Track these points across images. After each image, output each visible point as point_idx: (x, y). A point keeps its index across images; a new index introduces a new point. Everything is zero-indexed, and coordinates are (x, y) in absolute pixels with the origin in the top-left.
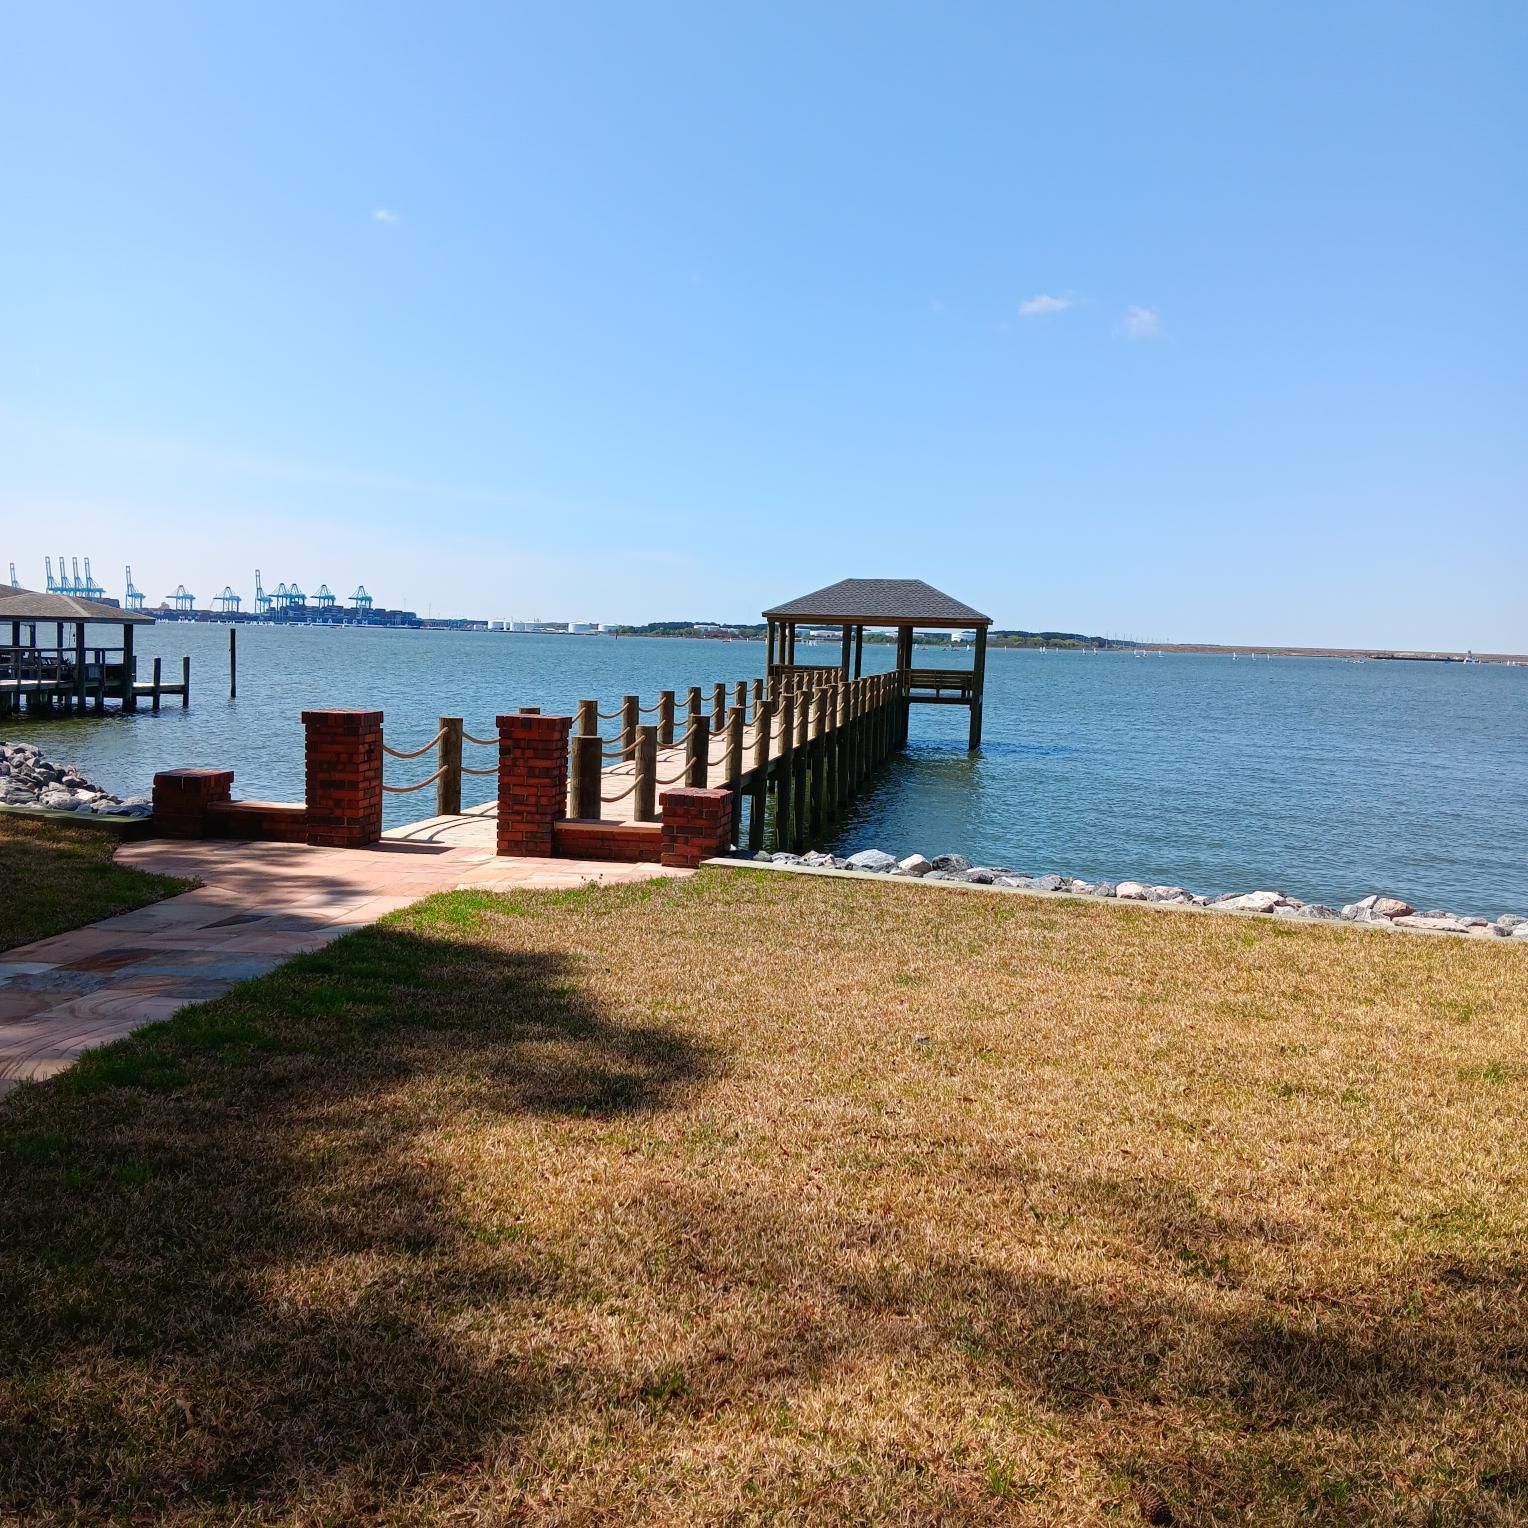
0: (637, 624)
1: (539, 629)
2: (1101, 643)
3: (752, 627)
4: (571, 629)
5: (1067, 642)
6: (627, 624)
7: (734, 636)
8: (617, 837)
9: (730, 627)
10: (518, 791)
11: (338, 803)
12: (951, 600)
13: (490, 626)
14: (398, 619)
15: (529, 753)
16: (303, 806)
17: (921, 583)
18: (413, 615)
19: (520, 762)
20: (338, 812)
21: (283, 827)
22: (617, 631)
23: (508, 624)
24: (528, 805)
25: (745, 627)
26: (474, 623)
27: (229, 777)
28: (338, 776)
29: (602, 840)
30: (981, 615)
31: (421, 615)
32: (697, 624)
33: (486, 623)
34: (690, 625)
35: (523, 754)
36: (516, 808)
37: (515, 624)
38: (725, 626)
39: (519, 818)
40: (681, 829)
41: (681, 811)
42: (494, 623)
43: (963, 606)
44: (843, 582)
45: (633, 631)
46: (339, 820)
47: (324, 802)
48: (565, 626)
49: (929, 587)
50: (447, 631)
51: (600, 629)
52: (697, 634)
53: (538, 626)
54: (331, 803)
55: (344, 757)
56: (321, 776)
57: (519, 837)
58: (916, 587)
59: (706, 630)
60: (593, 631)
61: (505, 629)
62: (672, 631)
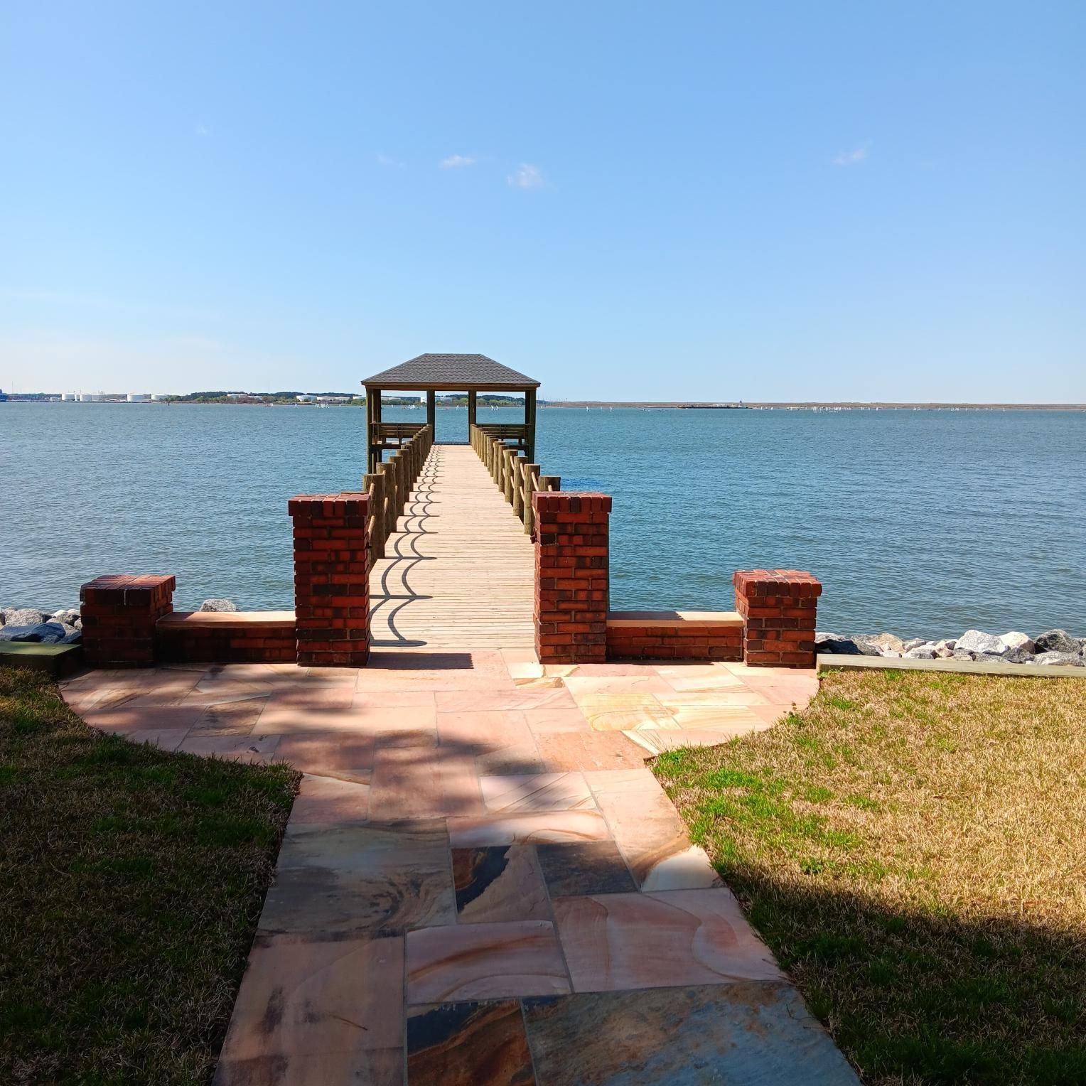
0: (182, 394)
1: (104, 399)
3: (272, 395)
4: (129, 399)
5: (501, 402)
7: (259, 402)
8: (680, 633)
9: (255, 395)
10: (564, 585)
11: (338, 612)
12: (508, 369)
13: (63, 398)
15: (578, 540)
16: (290, 616)
17: (482, 356)
19: (567, 551)
20: (339, 623)
21: (260, 644)
22: (167, 400)
23: (78, 396)
24: (577, 601)
25: (267, 394)
26: (49, 396)
27: (171, 584)
28: (338, 579)
29: (663, 637)
30: (531, 380)
32: (230, 393)
33: (60, 396)
34: (225, 394)
35: (571, 541)
36: (563, 606)
37: (84, 396)
38: (251, 394)
39: (567, 618)
40: (771, 621)
41: (771, 601)
42: (67, 396)
43: (519, 374)
44: (422, 356)
45: (179, 399)
46: (340, 633)
47: (319, 612)
48: (125, 397)
49: (489, 360)
50: (28, 403)
51: (153, 398)
52: (230, 401)
54: (329, 612)
55: (346, 556)
56: (315, 580)
57: (567, 640)
58: (478, 361)
59: (237, 397)
60: (148, 400)
61: (76, 400)
62: (210, 399)
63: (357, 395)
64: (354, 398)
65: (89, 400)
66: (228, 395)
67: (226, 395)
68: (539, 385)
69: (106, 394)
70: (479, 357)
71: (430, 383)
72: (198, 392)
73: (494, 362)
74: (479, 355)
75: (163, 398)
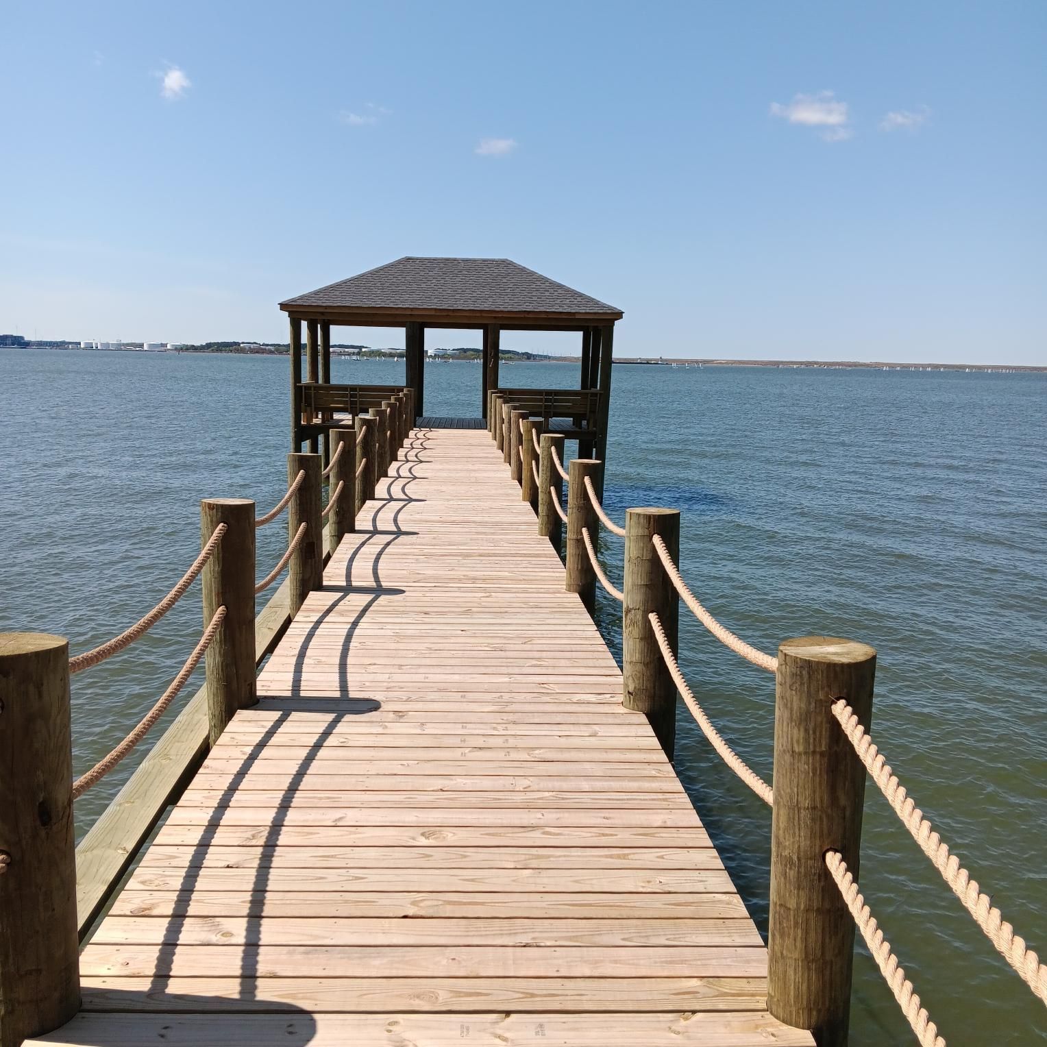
0: (197, 344)
1: (122, 348)
2: (528, 356)
3: (284, 345)
4: (146, 348)
6: (190, 343)
7: (271, 352)
9: (267, 345)
13: (82, 346)
14: (9, 341)
17: (511, 264)
18: (22, 338)
23: (97, 344)
25: (279, 345)
31: (28, 338)
32: (243, 343)
33: (79, 344)
34: (237, 344)
37: (102, 344)
38: (264, 345)
42: (86, 343)
44: (399, 262)
45: (194, 348)
48: (141, 345)
51: (169, 347)
52: (243, 351)
53: (120, 345)
58: (505, 269)
59: (250, 347)
60: (163, 349)
61: (94, 348)
62: (223, 348)
63: (366, 348)
64: (363, 350)
65: (107, 348)
66: (242, 345)
67: (239, 345)
68: (619, 315)
69: (122, 342)
70: (505, 263)
71: (412, 309)
72: (212, 342)
73: (533, 273)
74: (504, 261)
75: (178, 347)
